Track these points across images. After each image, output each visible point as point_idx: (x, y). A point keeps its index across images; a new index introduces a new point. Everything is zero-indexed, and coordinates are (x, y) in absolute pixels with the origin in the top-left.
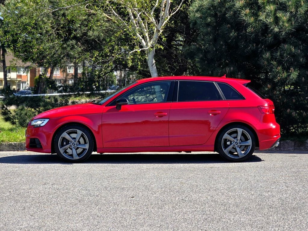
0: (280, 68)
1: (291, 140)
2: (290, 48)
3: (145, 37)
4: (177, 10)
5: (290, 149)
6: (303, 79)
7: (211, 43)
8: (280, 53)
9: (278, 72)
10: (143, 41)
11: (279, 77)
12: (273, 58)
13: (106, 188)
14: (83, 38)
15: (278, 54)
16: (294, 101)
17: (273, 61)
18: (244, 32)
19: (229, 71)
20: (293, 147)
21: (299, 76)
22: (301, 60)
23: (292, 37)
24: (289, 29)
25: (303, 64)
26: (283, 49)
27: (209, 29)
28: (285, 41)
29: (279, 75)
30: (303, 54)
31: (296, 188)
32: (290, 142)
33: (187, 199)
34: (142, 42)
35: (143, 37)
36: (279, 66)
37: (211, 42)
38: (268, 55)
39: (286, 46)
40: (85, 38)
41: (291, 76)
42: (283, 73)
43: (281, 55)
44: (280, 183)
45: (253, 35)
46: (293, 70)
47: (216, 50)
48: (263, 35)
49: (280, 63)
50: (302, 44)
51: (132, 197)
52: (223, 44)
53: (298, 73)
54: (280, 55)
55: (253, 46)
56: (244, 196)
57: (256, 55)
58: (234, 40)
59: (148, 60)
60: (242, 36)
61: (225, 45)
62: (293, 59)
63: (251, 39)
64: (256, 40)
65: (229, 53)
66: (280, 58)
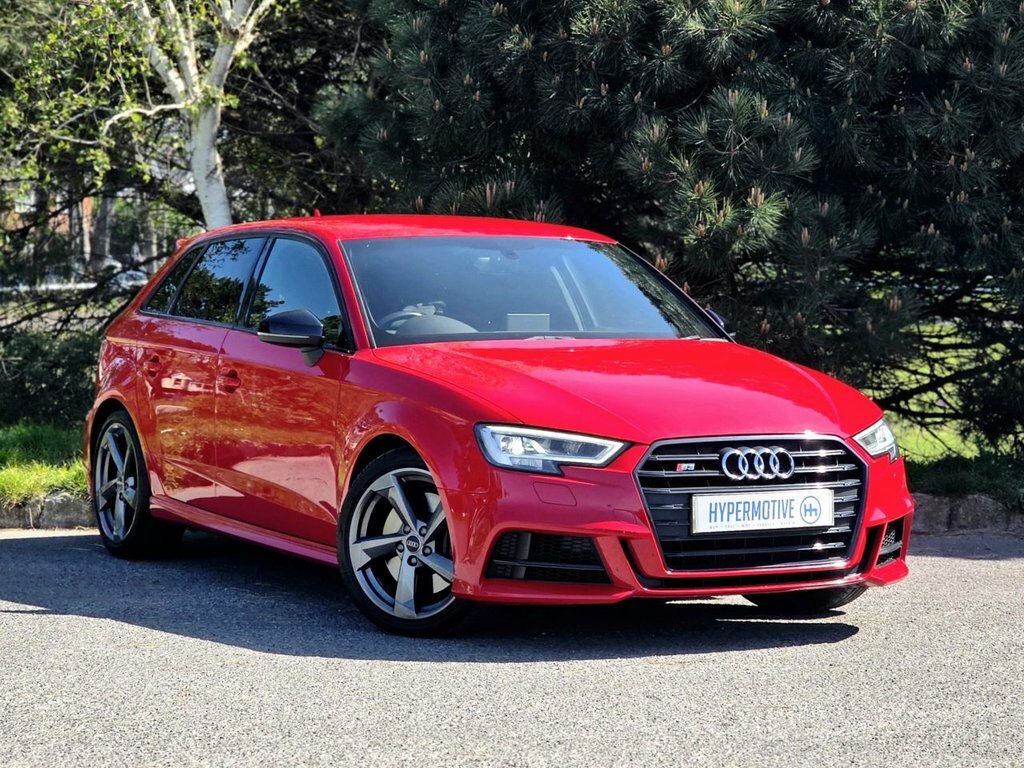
0: (705, 186)
2: (752, 107)
6: (805, 234)
7: (426, 81)
8: (711, 125)
9: (699, 206)
10: (173, 74)
11: (705, 222)
12: (676, 143)
15: (703, 127)
17: (679, 158)
18: (562, 33)
19: (497, 194)
21: (786, 222)
22: (798, 155)
23: (760, 59)
24: (747, 26)
25: (806, 174)
26: (721, 109)
27: (417, 22)
28: (727, 75)
29: (704, 216)
30: (804, 133)
34: (169, 81)
36: (700, 177)
37: (425, 76)
38: (655, 131)
39: (734, 97)
41: (754, 220)
42: (720, 207)
43: (714, 134)
45: (597, 48)
46: (761, 198)
47: (448, 109)
48: (641, 46)
49: (706, 165)
50: (802, 85)
52: (474, 83)
53: (783, 211)
54: (711, 134)
55: (598, 93)
57: (610, 129)
58: (521, 69)
59: (192, 154)
60: (554, 52)
61: (483, 90)
62: (765, 152)
63: (590, 63)
64: (612, 70)
65: (501, 121)
66: (709, 145)
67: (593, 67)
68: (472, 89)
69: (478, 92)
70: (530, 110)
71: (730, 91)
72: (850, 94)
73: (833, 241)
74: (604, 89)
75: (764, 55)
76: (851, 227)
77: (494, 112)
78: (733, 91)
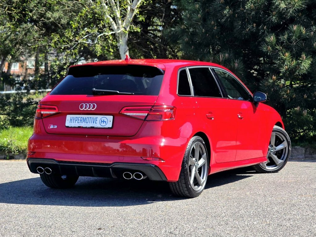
1: (301, 146)
2: (301, 30)
3: (116, 17)
5: (300, 157)
7: (199, 23)
8: (288, 36)
9: (286, 60)
10: (113, 22)
11: (287, 66)
12: (278, 42)
14: (41, 20)
15: (286, 37)
17: (279, 46)
18: (241, 9)
19: (223, 57)
20: (303, 155)
21: (312, 65)
22: (315, 45)
23: (302, 15)
24: (299, 5)
26: (291, 31)
28: (292, 21)
29: (287, 63)
32: (299, 148)
34: (112, 25)
35: (114, 19)
36: (286, 52)
37: (199, 22)
38: (272, 38)
39: (295, 28)
40: (43, 20)
41: (303, 64)
42: (292, 61)
43: (289, 39)
45: (253, 12)
46: (305, 57)
47: (206, 32)
48: (266, 12)
49: (288, 48)
52: (215, 24)
53: (311, 62)
55: (253, 27)
57: (256, 38)
58: (229, 20)
59: (119, 47)
60: (239, 14)
61: (217, 26)
62: (305, 43)
63: (250, 18)
64: (257, 20)
65: (222, 36)
66: (288, 42)
67: (251, 19)
68: (214, 26)
69: (216, 27)
70: (231, 32)
71: (294, 25)
74: (255, 25)
75: (303, 14)
77: (220, 33)
78: (295, 25)
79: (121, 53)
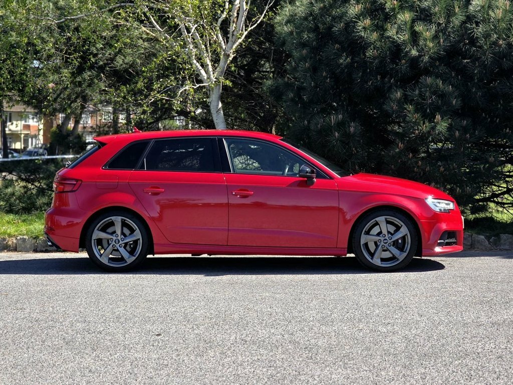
0: (418, 116)
2: (436, 84)
3: (205, 64)
4: (258, 22)
6: (457, 133)
7: (308, 75)
8: (420, 91)
9: (415, 123)
10: (203, 72)
11: (418, 130)
12: (406, 99)
13: (118, 317)
14: (109, 67)
15: (417, 92)
16: (442, 169)
17: (407, 105)
18: (362, 56)
19: (336, 120)
21: (450, 128)
22: (454, 102)
23: (440, 65)
24: (435, 52)
25: (458, 110)
26: (424, 85)
27: (304, 52)
28: (427, 72)
29: (418, 127)
30: (456, 93)
31: (436, 318)
33: (249, 339)
34: (201, 74)
35: (202, 66)
36: (416, 112)
37: (308, 73)
38: (398, 94)
39: (429, 80)
40: (111, 67)
41: (437, 128)
42: (424, 123)
43: (421, 95)
44: (409, 309)
45: (377, 61)
46: (440, 119)
47: (316, 87)
48: (393, 61)
50: (457, 75)
51: (157, 335)
52: (327, 75)
53: (449, 125)
55: (377, 79)
56: (346, 332)
57: (381, 94)
58: (346, 70)
59: (210, 103)
60: (359, 63)
61: (331, 78)
62: (442, 101)
63: (373, 68)
64: (382, 70)
65: (338, 90)
66: (420, 99)
67: (375, 69)
68: (326, 78)
69: (329, 79)
70: (350, 86)
71: (427, 78)
72: (476, 78)
73: (468, 135)
74: (379, 77)
75: (442, 63)
76: (474, 130)
77: (335, 87)
78: (429, 78)
79: (212, 112)
